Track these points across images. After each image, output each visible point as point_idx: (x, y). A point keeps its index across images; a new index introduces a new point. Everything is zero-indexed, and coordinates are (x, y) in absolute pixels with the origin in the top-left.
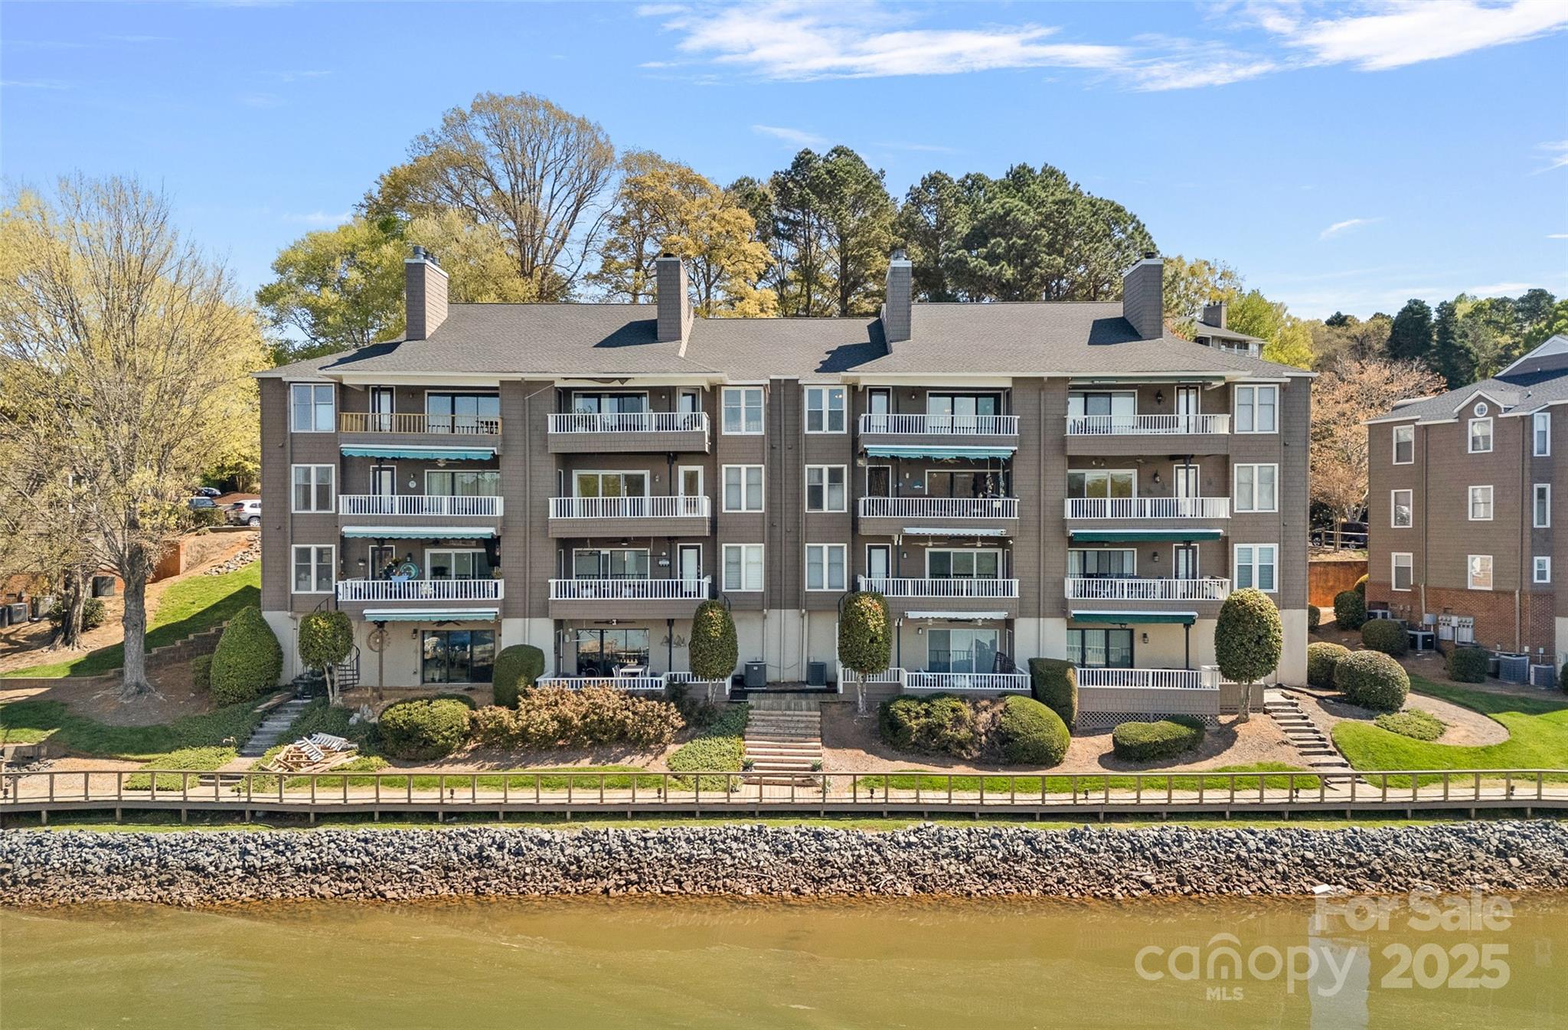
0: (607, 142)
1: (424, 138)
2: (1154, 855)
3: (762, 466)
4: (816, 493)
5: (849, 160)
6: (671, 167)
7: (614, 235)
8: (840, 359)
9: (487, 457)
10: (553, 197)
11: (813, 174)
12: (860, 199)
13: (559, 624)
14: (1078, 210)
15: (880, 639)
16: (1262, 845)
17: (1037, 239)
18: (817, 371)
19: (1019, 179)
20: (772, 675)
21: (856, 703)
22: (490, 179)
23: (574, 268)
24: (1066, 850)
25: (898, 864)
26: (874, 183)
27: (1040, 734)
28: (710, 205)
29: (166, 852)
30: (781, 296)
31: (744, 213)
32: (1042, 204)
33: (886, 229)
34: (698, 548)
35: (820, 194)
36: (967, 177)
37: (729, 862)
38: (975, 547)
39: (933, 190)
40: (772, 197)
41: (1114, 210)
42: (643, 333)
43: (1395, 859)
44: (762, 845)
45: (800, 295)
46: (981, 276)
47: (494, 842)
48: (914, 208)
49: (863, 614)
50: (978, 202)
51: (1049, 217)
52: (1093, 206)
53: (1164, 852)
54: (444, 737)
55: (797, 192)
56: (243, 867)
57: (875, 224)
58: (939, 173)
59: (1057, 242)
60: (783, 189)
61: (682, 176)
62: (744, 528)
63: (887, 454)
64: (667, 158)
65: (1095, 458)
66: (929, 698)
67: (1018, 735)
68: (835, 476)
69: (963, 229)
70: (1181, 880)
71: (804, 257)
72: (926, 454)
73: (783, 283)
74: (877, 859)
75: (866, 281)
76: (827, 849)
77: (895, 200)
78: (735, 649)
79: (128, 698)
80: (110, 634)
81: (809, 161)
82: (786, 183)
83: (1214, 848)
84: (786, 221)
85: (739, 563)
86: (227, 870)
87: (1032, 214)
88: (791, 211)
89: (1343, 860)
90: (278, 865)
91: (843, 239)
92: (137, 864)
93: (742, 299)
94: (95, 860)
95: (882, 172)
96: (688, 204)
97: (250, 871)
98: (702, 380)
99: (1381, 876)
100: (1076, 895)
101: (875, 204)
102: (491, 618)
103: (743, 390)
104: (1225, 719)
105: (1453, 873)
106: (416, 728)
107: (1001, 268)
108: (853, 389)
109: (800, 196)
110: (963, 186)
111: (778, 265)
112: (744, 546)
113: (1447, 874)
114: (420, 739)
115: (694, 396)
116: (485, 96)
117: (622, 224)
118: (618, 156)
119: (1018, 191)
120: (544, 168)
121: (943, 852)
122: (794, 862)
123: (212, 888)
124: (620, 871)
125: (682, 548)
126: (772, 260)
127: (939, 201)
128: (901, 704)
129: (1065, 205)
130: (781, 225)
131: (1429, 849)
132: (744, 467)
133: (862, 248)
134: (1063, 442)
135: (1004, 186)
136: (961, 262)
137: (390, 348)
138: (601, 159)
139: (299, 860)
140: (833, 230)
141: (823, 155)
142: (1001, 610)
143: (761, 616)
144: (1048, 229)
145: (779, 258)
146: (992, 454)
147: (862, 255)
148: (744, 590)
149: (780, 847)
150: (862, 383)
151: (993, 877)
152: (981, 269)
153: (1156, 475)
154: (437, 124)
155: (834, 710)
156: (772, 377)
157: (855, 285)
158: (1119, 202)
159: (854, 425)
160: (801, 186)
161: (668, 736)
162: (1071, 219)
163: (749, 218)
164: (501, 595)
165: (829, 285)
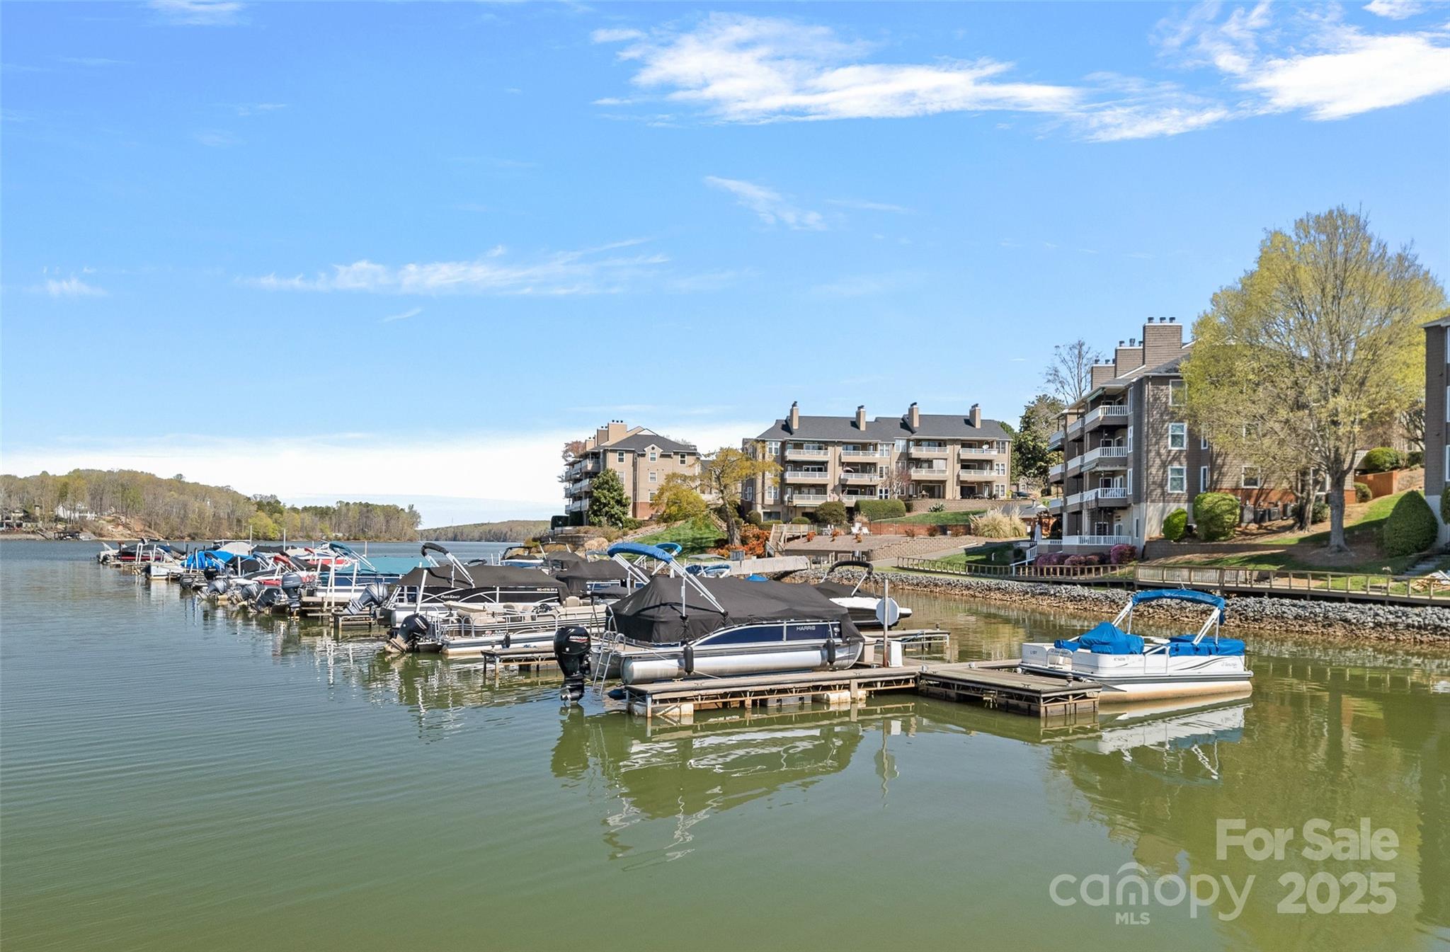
29: (1329, 611)
79: (1331, 553)
80: (1325, 527)
92: (1312, 615)
94: (1289, 612)
123: (1353, 630)
139: (1410, 622)
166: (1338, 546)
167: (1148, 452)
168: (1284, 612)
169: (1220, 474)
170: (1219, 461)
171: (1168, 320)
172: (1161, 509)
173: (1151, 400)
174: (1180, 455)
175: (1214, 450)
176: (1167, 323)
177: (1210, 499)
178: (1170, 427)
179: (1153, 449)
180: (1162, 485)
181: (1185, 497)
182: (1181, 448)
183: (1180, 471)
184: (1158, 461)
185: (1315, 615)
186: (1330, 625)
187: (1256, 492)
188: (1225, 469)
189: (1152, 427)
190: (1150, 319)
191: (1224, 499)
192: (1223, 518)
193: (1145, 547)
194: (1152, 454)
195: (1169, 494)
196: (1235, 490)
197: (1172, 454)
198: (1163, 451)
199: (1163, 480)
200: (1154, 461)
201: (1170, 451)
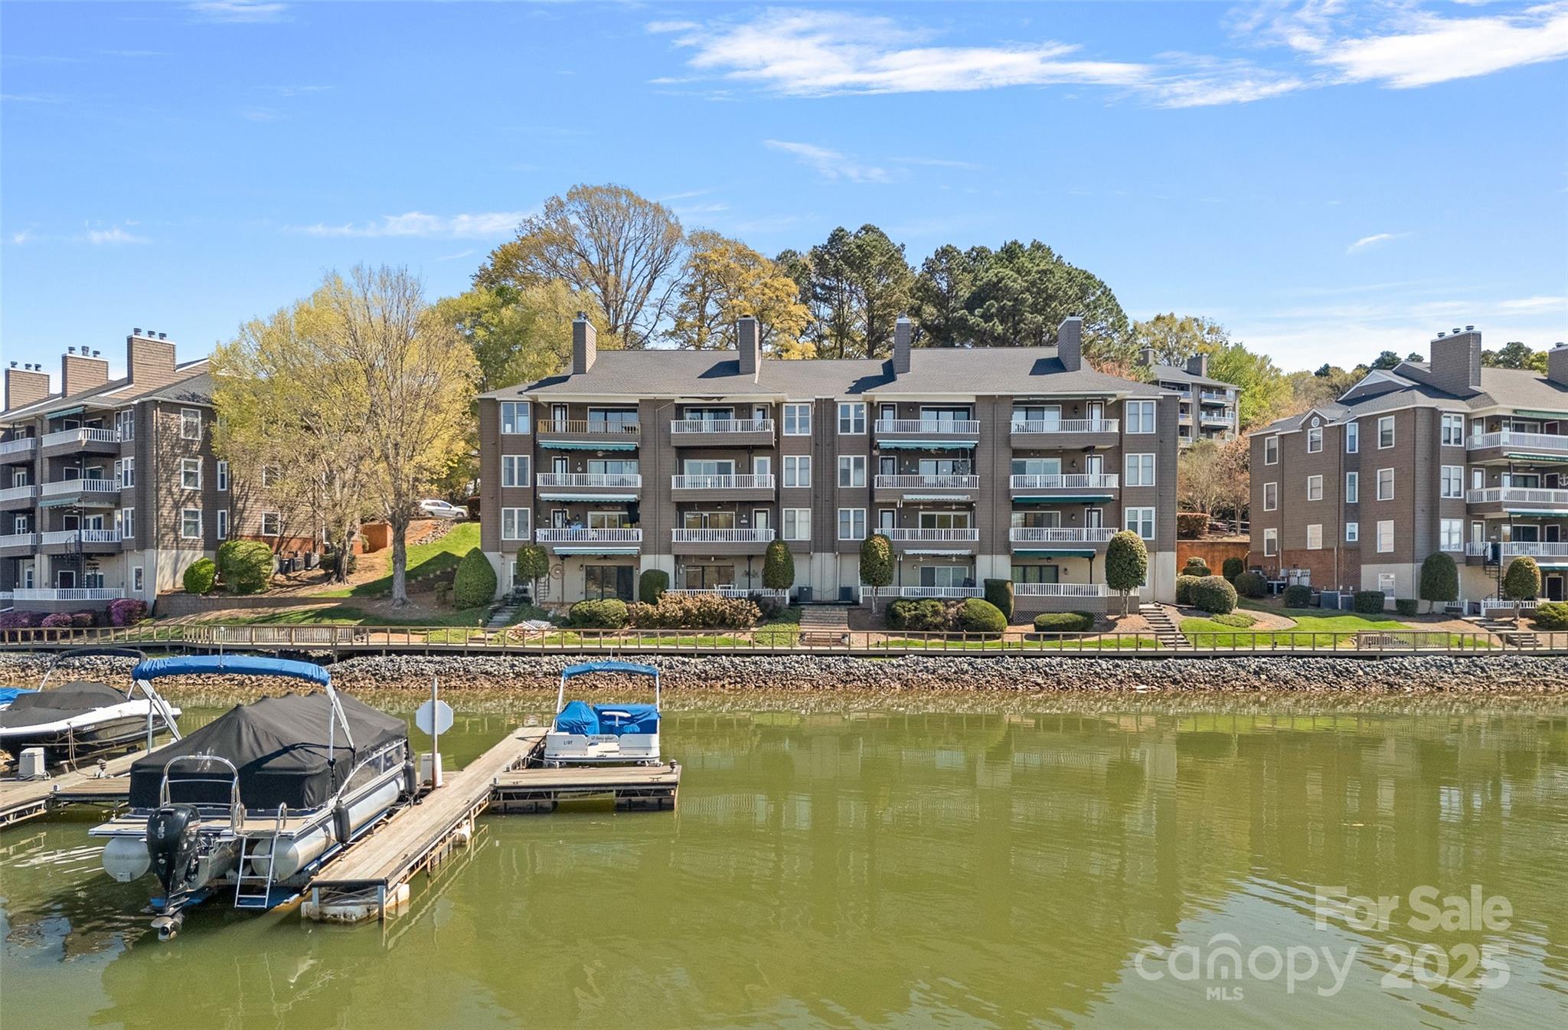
0: (678, 223)
1: (530, 221)
2: (1045, 671)
3: (810, 457)
4: (846, 474)
5: (875, 236)
6: (727, 242)
7: (684, 300)
8: (861, 385)
9: (633, 448)
10: (633, 268)
11: (846, 248)
12: (884, 270)
13: (677, 557)
14: (1056, 278)
15: (886, 563)
16: (1111, 667)
17: (1024, 300)
18: (846, 393)
19: (1011, 252)
20: (816, 596)
21: (871, 609)
22: (582, 255)
23: (650, 327)
24: (992, 668)
25: (893, 674)
26: (896, 255)
27: (986, 619)
28: (762, 275)
29: (467, 665)
30: (819, 348)
31: (790, 281)
32: (1029, 273)
33: (905, 293)
34: (766, 512)
35: (851, 264)
36: (973, 250)
37: (793, 673)
38: (952, 510)
39: (944, 260)
40: (812, 267)
41: (1085, 278)
42: (731, 368)
43: (1191, 675)
44: (812, 666)
45: (835, 348)
46: (979, 331)
47: (656, 662)
48: (929, 276)
49: (875, 547)
50: (979, 271)
51: (1033, 283)
52: (1069, 274)
53: (1051, 670)
54: (612, 620)
55: (832, 263)
56: (513, 673)
57: (896, 289)
58: (950, 246)
59: (1038, 303)
60: (821, 260)
61: (740, 252)
62: (798, 498)
63: (893, 446)
64: (726, 235)
65: (1033, 451)
66: (918, 601)
67: (972, 619)
68: (858, 464)
69: (965, 293)
70: (1059, 683)
71: (838, 316)
72: (918, 446)
73: (821, 337)
74: (880, 672)
75: (888, 336)
76: (851, 667)
77: (914, 268)
78: (793, 571)
81: (842, 237)
82: (823, 256)
83: (1081, 668)
84: (823, 286)
85: (794, 522)
86: (504, 674)
87: (1019, 281)
88: (827, 279)
89: (1158, 675)
90: (534, 672)
91: (870, 301)
92: (452, 670)
93: (787, 351)
94: (427, 668)
95: (903, 246)
96: (745, 275)
97: (518, 675)
98: (770, 398)
99: (1180, 682)
100: (995, 689)
101: (896, 272)
102: (635, 553)
103: (797, 406)
104: (1110, 617)
105: (1225, 682)
106: (595, 614)
107: (994, 325)
108: (871, 404)
109: (835, 266)
110: (969, 257)
111: (817, 323)
112: (797, 510)
113: (1220, 682)
114: (598, 621)
115: (764, 410)
116: (579, 186)
117: (692, 290)
118: (686, 233)
119: (1010, 262)
120: (626, 245)
121: (919, 669)
122: (832, 673)
124: (730, 677)
125: (756, 512)
126: (812, 318)
127: (949, 270)
128: (899, 603)
129: (1046, 274)
130: (819, 290)
131: (1212, 670)
132: (797, 457)
133: (885, 309)
134: (1009, 438)
135: (999, 259)
136: (963, 319)
137: (565, 379)
138: (673, 236)
139: (545, 669)
140: (862, 296)
141: (854, 233)
142: (967, 549)
143: (809, 557)
144: (1031, 294)
145: (817, 317)
146: (961, 446)
147: (885, 315)
148: (797, 539)
149: (823, 666)
150: (877, 399)
151: (947, 680)
152: (978, 325)
153: (1073, 462)
154: (540, 211)
155: (856, 613)
156: (817, 397)
157: (879, 339)
158: (1090, 271)
159: (871, 429)
160: (836, 258)
161: (751, 621)
162: (1050, 286)
163: (794, 285)
164: (641, 540)
165: (858, 339)
166: (402, 599)
167: (158, 489)
168: (422, 669)
169: (241, 518)
170: (240, 505)
171: (157, 334)
172: (174, 556)
173: (160, 428)
174: (194, 496)
175: (235, 493)
176: (156, 338)
177: (243, 547)
178: (183, 462)
179: (164, 486)
180: (175, 529)
181: (201, 544)
182: (196, 488)
183: (195, 514)
184: (170, 501)
185: (455, 670)
186: (474, 679)
187: (277, 540)
188: (245, 515)
189: (162, 460)
190: (137, 331)
191: (260, 548)
192: (260, 569)
193: (155, 601)
194: (163, 492)
195: (182, 540)
196: (256, 537)
197: (186, 493)
198: (175, 490)
199: (175, 523)
200: (165, 501)
201: (183, 491)
